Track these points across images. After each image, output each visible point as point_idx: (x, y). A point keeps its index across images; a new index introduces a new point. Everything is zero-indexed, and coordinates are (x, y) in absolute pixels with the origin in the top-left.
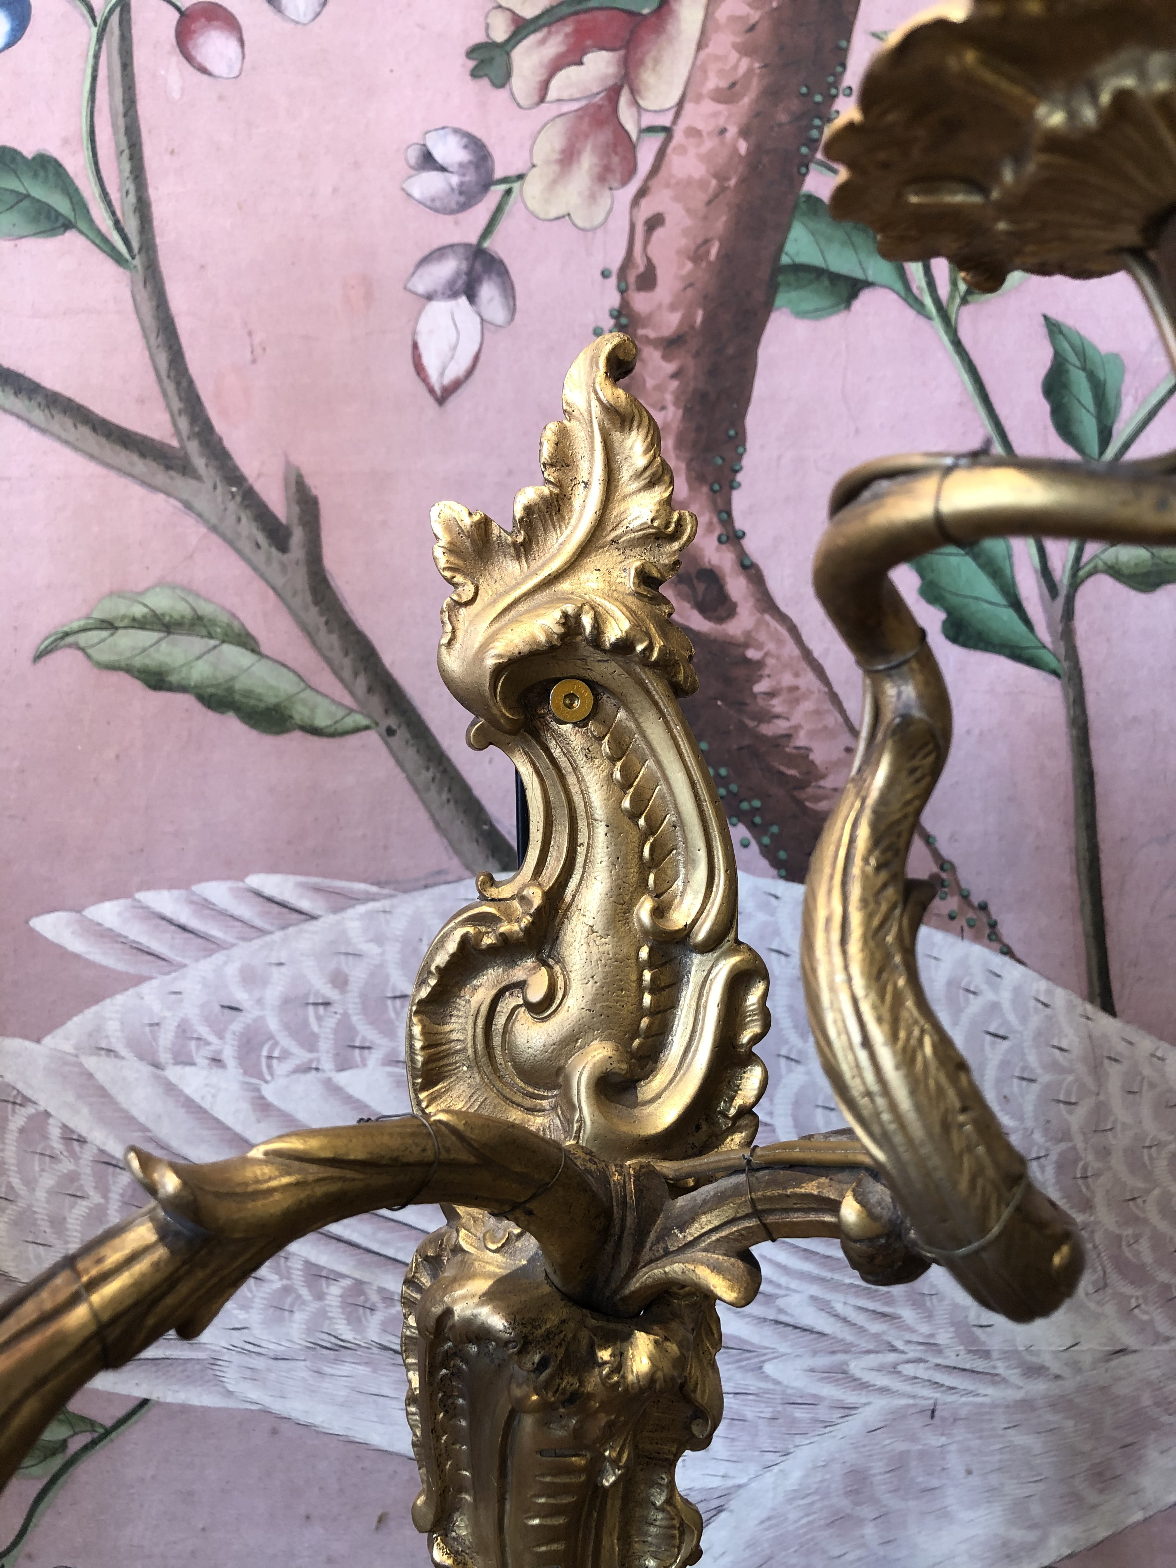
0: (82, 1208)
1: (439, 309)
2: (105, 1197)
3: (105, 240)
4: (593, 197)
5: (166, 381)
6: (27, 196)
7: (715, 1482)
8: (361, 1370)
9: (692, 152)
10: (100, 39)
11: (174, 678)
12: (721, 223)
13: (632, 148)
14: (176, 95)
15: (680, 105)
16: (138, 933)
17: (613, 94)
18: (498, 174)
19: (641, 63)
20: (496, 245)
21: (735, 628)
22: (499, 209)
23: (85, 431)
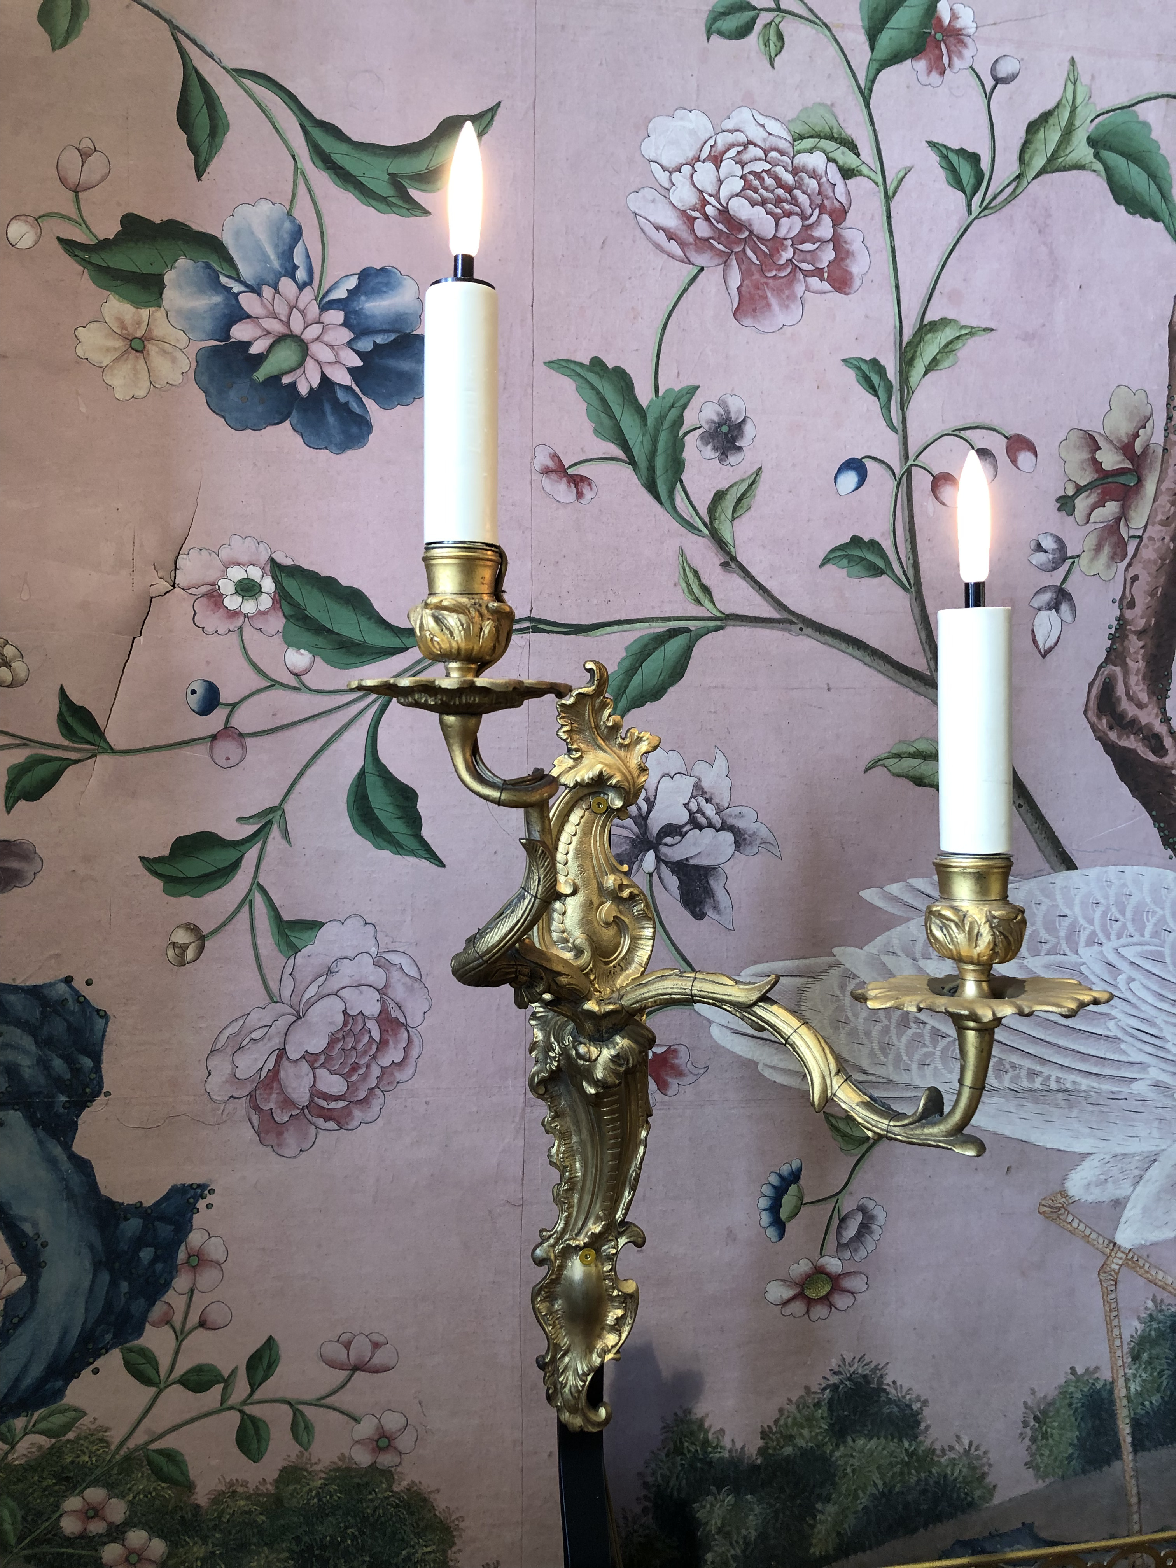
0: (879, 1027)
1: (1043, 614)
2: (890, 1021)
3: (899, 579)
4: (1108, 567)
5: (925, 644)
6: (865, 559)
7: (1154, 1148)
8: (1002, 1100)
9: (1151, 548)
10: (898, 488)
11: (926, 781)
12: (1162, 580)
13: (1126, 545)
14: (931, 515)
15: (1146, 526)
16: (908, 898)
17: (1118, 521)
18: (1069, 555)
19: (1130, 507)
20: (1068, 587)
21: (1167, 760)
22: (1069, 570)
23: (888, 667)
